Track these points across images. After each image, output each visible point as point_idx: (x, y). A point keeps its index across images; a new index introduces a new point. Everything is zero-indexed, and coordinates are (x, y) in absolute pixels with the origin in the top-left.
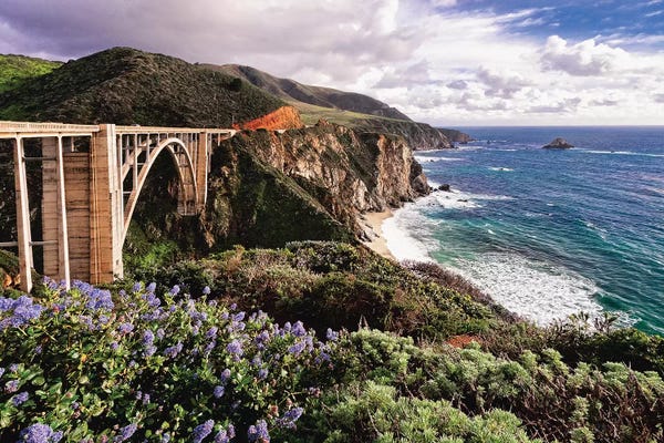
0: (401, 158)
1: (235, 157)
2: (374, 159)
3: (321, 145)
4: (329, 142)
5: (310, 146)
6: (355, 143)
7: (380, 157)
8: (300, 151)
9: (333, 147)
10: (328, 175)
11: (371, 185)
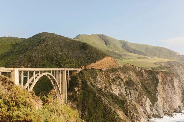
0: (173, 85)
1: (80, 82)
2: (156, 85)
3: (125, 77)
4: (130, 76)
5: (119, 78)
6: (145, 76)
7: (159, 85)
8: (114, 80)
9: (132, 78)
10: (128, 93)
11: (154, 100)
